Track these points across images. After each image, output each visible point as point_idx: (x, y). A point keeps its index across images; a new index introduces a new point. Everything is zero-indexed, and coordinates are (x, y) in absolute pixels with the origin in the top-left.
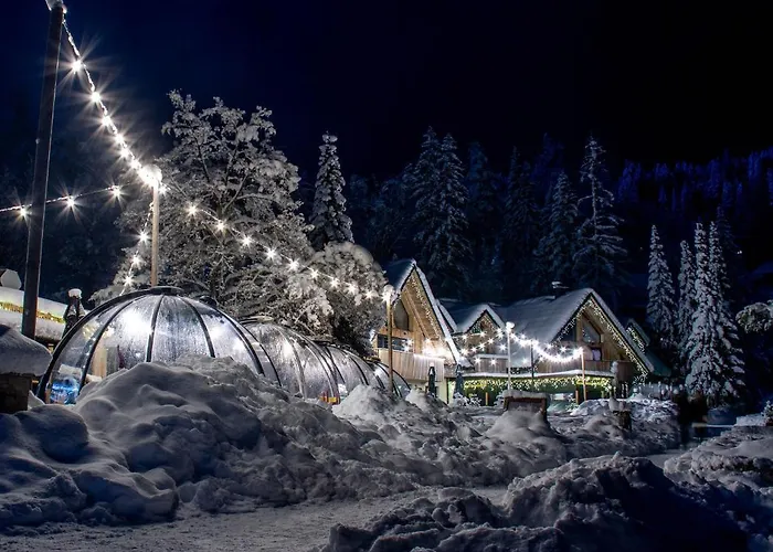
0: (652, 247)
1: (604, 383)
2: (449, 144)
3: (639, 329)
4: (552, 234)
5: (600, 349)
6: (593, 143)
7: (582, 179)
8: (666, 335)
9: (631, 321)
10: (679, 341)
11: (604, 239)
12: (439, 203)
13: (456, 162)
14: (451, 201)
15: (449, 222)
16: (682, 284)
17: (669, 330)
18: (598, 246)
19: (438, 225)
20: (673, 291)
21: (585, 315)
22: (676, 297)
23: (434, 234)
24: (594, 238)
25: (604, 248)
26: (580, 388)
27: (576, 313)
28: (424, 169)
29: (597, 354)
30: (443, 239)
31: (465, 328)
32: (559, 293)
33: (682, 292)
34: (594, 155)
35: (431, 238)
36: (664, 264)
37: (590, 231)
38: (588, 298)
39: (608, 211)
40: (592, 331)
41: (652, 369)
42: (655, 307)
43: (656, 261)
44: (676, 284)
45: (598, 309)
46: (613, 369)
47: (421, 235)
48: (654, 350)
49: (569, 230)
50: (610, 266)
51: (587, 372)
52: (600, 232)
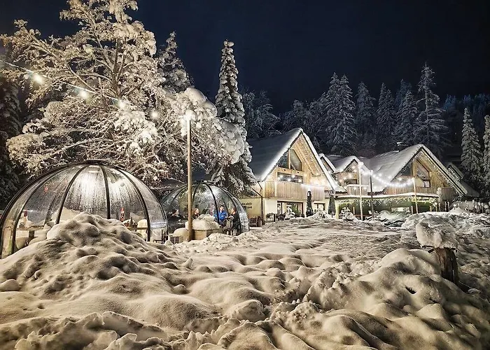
0: (465, 121)
1: (431, 201)
2: (344, 80)
3: (456, 169)
4: (402, 124)
5: (429, 181)
6: (427, 68)
7: (419, 90)
8: (475, 172)
9: (451, 164)
10: (484, 176)
11: (433, 122)
12: (339, 110)
13: (348, 90)
14: (345, 109)
15: (344, 120)
16: (486, 142)
17: (477, 170)
18: (429, 125)
19: (338, 122)
20: (479, 146)
21: (418, 160)
22: (482, 149)
23: (336, 127)
24: (426, 122)
25: (433, 126)
26: (414, 204)
27: (412, 159)
28: (331, 94)
29: (427, 184)
30: (341, 129)
31: (341, 170)
32: (402, 148)
33: (486, 146)
34: (427, 75)
35: (335, 129)
36: (473, 130)
37: (424, 118)
38: (420, 150)
39: (435, 106)
40: (423, 170)
41: (466, 192)
42: (467, 156)
43: (467, 129)
44: (482, 142)
45: (428, 157)
46: (438, 192)
47: (329, 128)
48: (467, 180)
49: (412, 120)
50: (436, 136)
51: (418, 194)
52: (430, 118)
